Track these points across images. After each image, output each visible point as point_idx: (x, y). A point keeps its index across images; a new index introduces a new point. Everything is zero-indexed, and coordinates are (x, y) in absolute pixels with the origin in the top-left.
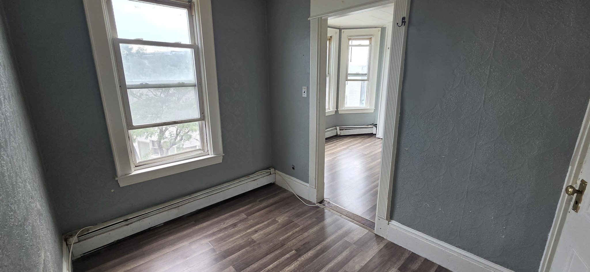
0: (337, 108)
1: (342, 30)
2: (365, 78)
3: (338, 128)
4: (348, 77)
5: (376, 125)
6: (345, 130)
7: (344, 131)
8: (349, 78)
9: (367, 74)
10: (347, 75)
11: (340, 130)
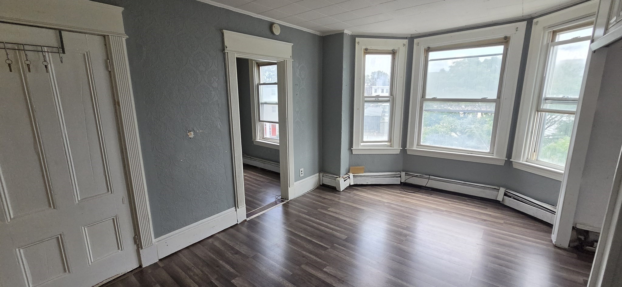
0: (509, 154)
1: (535, 19)
3: (502, 190)
6: (514, 198)
11: (505, 195)
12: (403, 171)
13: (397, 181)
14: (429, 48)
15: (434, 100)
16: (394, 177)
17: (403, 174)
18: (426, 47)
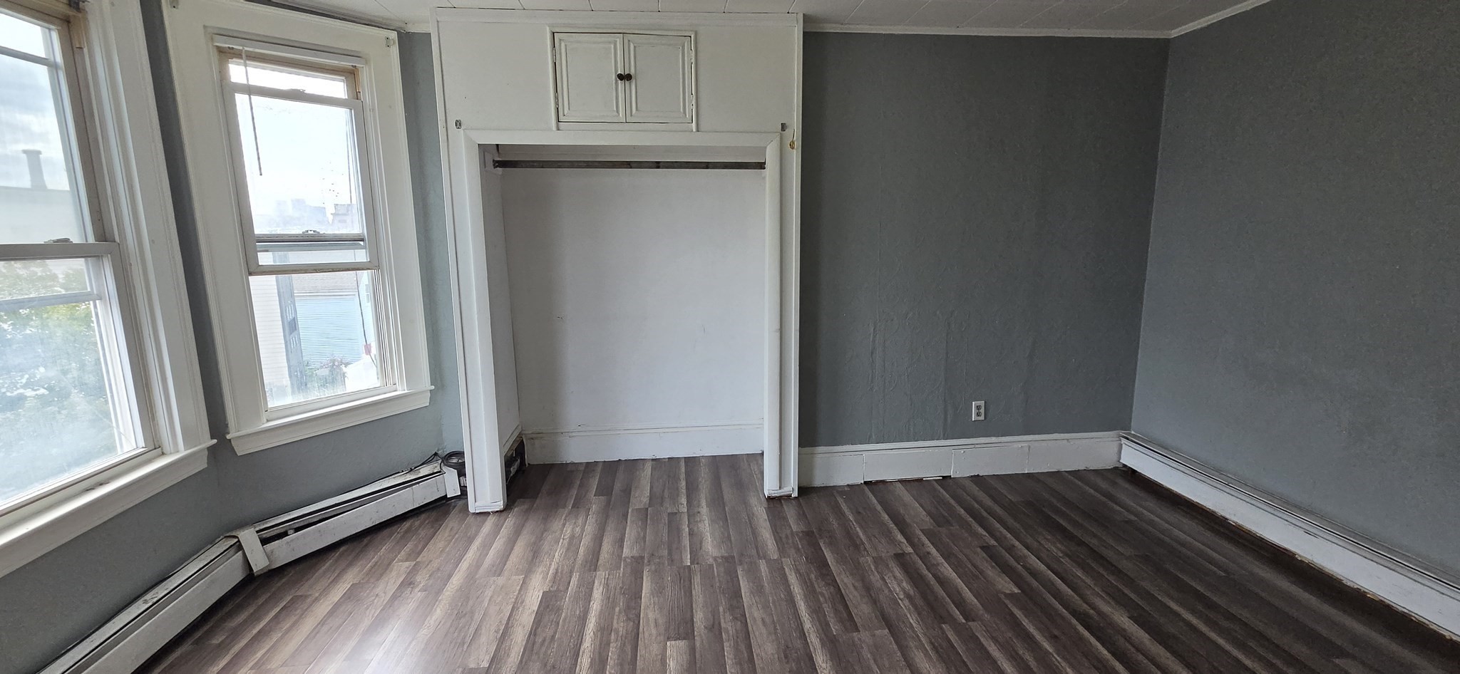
0: (217, 424)
2: (361, 256)
3: (249, 537)
4: (260, 255)
5: (456, 461)
6: (297, 530)
7: (293, 536)
8: (265, 259)
9: (362, 240)
10: (249, 242)
11: (264, 541)
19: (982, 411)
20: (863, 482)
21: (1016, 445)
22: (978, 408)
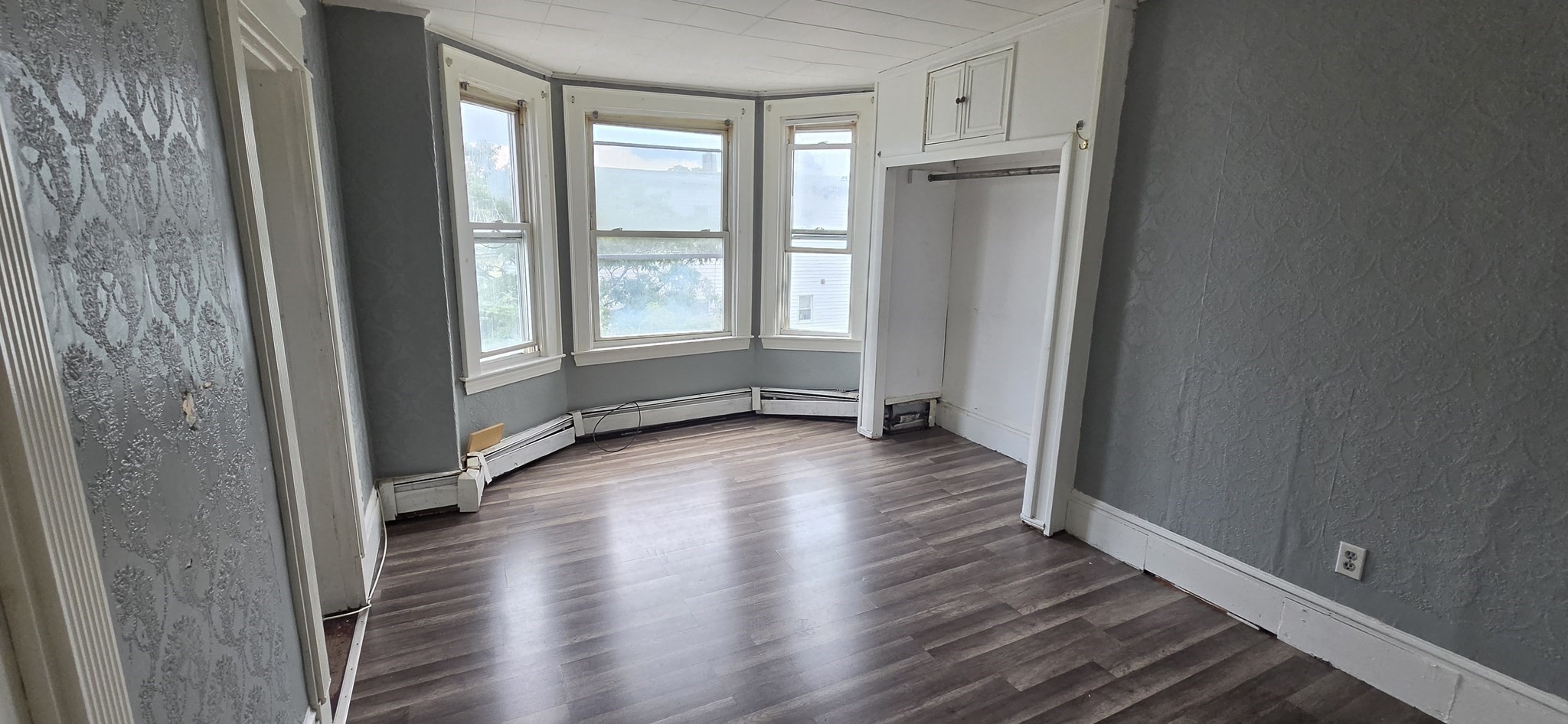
0: (756, 329)
1: (765, 102)
3: (756, 391)
4: (792, 241)
7: (777, 401)
9: (846, 235)
10: (788, 233)
11: (762, 398)
12: (576, 410)
13: (567, 438)
14: (595, 113)
15: (618, 233)
16: (561, 430)
17: (577, 416)
18: (590, 111)
19: (1358, 563)
20: (1142, 569)
21: (1426, 659)
22: (1350, 555)
